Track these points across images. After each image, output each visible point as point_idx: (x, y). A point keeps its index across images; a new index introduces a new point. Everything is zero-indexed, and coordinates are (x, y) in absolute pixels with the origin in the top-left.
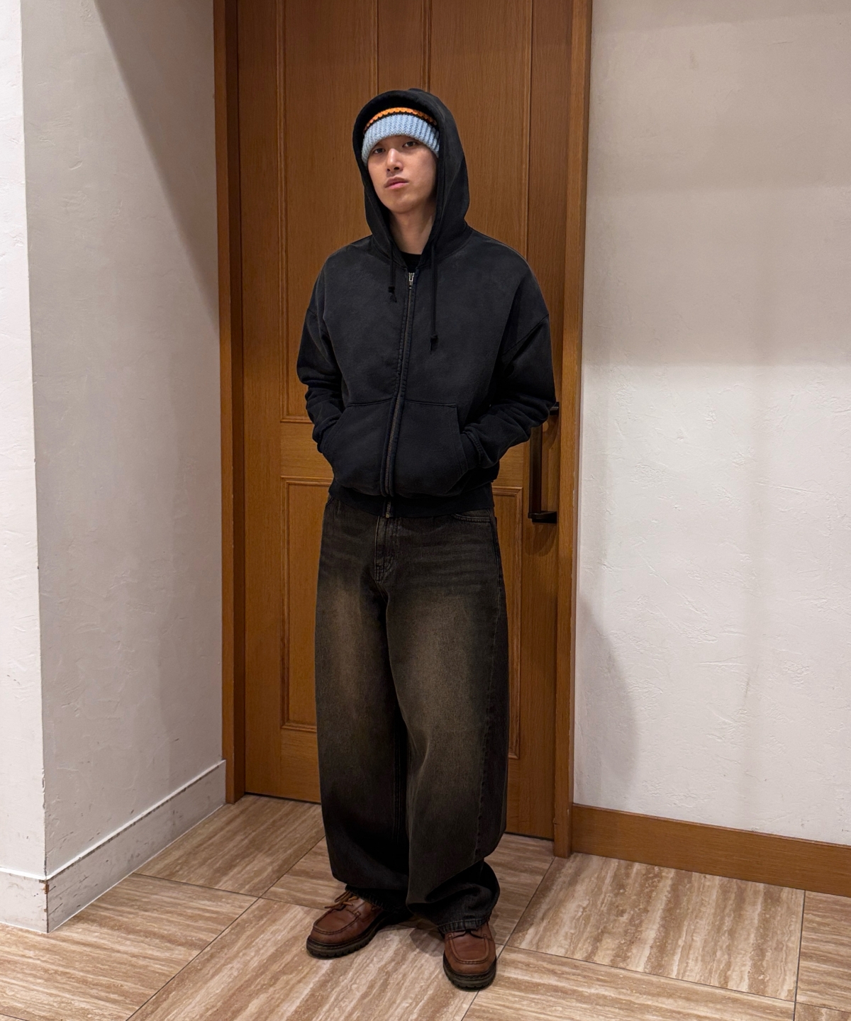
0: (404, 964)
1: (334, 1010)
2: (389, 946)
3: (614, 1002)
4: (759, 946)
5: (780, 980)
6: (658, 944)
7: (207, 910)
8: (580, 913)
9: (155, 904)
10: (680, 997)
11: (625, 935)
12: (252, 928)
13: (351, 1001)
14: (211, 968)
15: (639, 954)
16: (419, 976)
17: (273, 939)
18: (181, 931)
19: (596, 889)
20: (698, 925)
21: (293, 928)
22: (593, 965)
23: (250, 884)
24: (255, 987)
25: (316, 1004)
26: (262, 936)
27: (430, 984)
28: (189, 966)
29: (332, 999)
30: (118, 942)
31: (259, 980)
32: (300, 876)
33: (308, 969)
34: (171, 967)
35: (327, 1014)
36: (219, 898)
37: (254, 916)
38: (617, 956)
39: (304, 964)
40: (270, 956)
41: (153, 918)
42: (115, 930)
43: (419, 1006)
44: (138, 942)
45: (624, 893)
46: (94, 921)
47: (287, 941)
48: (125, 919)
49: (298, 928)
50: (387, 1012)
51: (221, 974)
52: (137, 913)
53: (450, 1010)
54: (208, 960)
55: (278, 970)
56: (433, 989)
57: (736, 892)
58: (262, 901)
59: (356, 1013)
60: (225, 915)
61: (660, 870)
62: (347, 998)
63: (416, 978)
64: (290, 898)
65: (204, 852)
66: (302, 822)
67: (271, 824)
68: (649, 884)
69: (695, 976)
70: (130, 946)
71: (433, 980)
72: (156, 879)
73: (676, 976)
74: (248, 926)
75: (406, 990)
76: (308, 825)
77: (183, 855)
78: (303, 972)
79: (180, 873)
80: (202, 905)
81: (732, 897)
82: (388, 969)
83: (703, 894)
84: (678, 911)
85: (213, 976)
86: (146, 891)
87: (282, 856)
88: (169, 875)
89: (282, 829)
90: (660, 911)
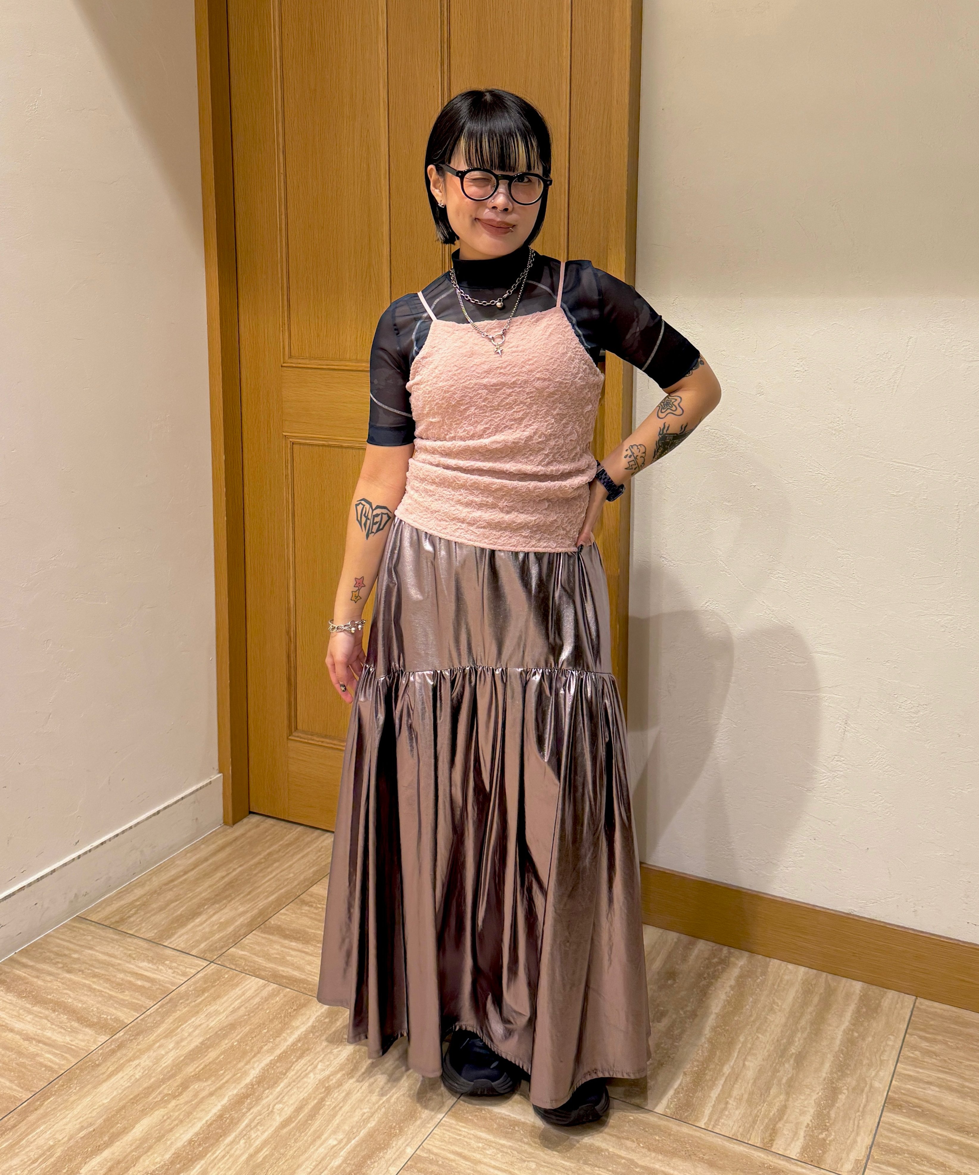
1: (239, 1142)
3: (609, 1160)
4: (833, 1082)
5: (849, 1141)
7: (142, 975)
9: (84, 963)
10: (702, 1160)
12: (185, 1007)
13: (267, 1130)
14: (112, 1064)
15: (665, 1084)
16: (365, 1097)
17: (204, 1026)
18: (99, 1005)
20: (758, 1043)
21: (234, 1011)
23: (208, 942)
24: (155, 1098)
25: (220, 1131)
26: (193, 1019)
27: (377, 1111)
28: (87, 1059)
29: (243, 1125)
30: (18, 1017)
31: (164, 1086)
32: (272, 934)
33: (230, 1075)
34: (65, 1059)
35: (229, 1147)
36: (164, 960)
37: (194, 990)
39: (229, 1066)
40: (193, 1050)
41: (74, 983)
42: (22, 997)
43: (348, 1146)
44: (41, 1018)
45: (672, 985)
47: (220, 1030)
48: (40, 983)
49: (242, 1011)
50: (306, 1151)
51: (120, 1075)
52: (59, 974)
53: (387, 1157)
54: (113, 1052)
55: (193, 1074)
56: (376, 1120)
57: (821, 994)
58: (213, 967)
59: (265, 1149)
60: (160, 985)
61: (730, 953)
62: (261, 1126)
63: (361, 1101)
64: (247, 965)
65: (171, 893)
66: (303, 857)
67: (264, 858)
68: (708, 974)
69: (731, 1126)
70: (29, 1022)
71: (381, 1105)
72: (101, 926)
73: (705, 1124)
74: (181, 1003)
75: (343, 1117)
76: (309, 861)
77: (145, 895)
78: (222, 1080)
79: (132, 919)
80: (139, 967)
81: (816, 1000)
82: (331, 1083)
83: (777, 994)
84: (736, 1019)
85: (110, 1076)
86: (82, 944)
87: (262, 904)
88: (117, 922)
89: (275, 865)
90: (713, 1016)
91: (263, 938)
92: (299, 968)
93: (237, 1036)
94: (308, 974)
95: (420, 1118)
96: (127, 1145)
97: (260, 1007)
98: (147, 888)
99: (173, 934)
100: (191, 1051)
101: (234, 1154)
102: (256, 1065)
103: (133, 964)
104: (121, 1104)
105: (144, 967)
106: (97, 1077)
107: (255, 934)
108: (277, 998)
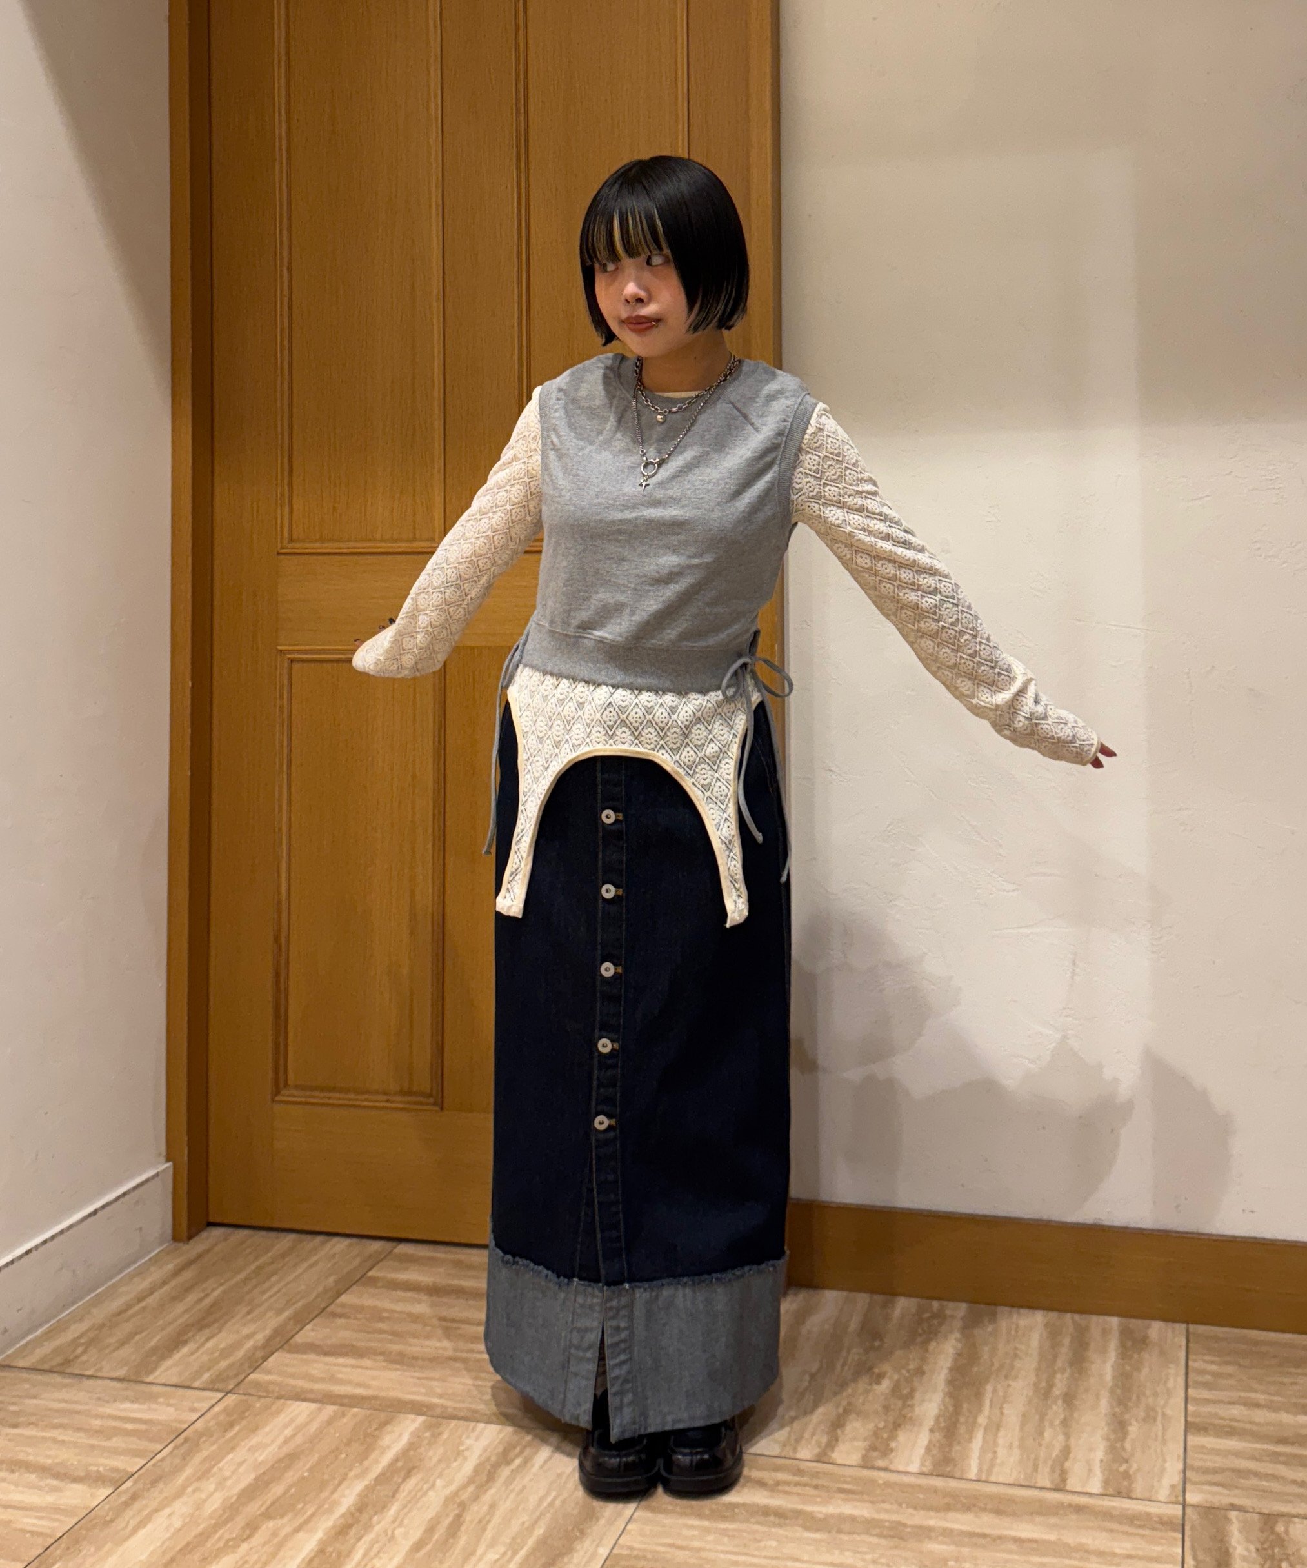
0: (490, 1488)
2: (465, 1459)
3: (869, 1526)
4: (1117, 1417)
5: (1156, 1469)
6: (943, 1424)
7: (128, 1418)
8: (806, 1384)
9: (33, 1414)
10: (984, 1510)
11: (885, 1414)
12: (212, 1445)
13: (395, 1556)
14: (132, 1518)
15: (910, 1444)
16: (517, 1506)
17: (250, 1461)
18: (79, 1458)
19: (833, 1342)
20: (1011, 1390)
21: (287, 1441)
22: (831, 1466)
23: (211, 1371)
24: (214, 1545)
26: (230, 1456)
27: (539, 1518)
28: (92, 1516)
29: (358, 1555)
31: (221, 1531)
32: (305, 1353)
33: (315, 1507)
34: (56, 1520)
36: (152, 1398)
37: (217, 1424)
38: (873, 1448)
39: (307, 1498)
40: (246, 1488)
41: (29, 1437)
43: (518, 1557)
45: (880, 1346)
47: (276, 1462)
49: (299, 1439)
51: (150, 1527)
53: (575, 1561)
54: (127, 1504)
55: (259, 1512)
56: (544, 1526)
57: (1071, 1334)
58: (233, 1398)
60: (163, 1425)
61: (942, 1306)
62: (384, 1553)
63: (514, 1510)
64: (283, 1390)
65: (127, 1324)
66: (311, 1266)
67: (254, 1271)
68: (923, 1330)
69: (1008, 1472)
71: (543, 1510)
72: (37, 1372)
73: (977, 1474)
74: (204, 1442)
75: (495, 1530)
76: (321, 1271)
77: (90, 1329)
78: (305, 1513)
79: (84, 1358)
80: (121, 1410)
81: (1067, 1341)
82: (462, 1498)
83: (1016, 1340)
84: (975, 1369)
85: (135, 1531)
86: (18, 1394)
87: (273, 1322)
88: (62, 1364)
89: (274, 1279)
90: (945, 1371)
91: (293, 1358)
92: (359, 1385)
93: (304, 1466)
95: (602, 1516)
97: (324, 1432)
98: (88, 1321)
99: (155, 1368)
100: (244, 1489)
102: (347, 1492)
103: (110, 1408)
107: (279, 1356)
108: (345, 1420)
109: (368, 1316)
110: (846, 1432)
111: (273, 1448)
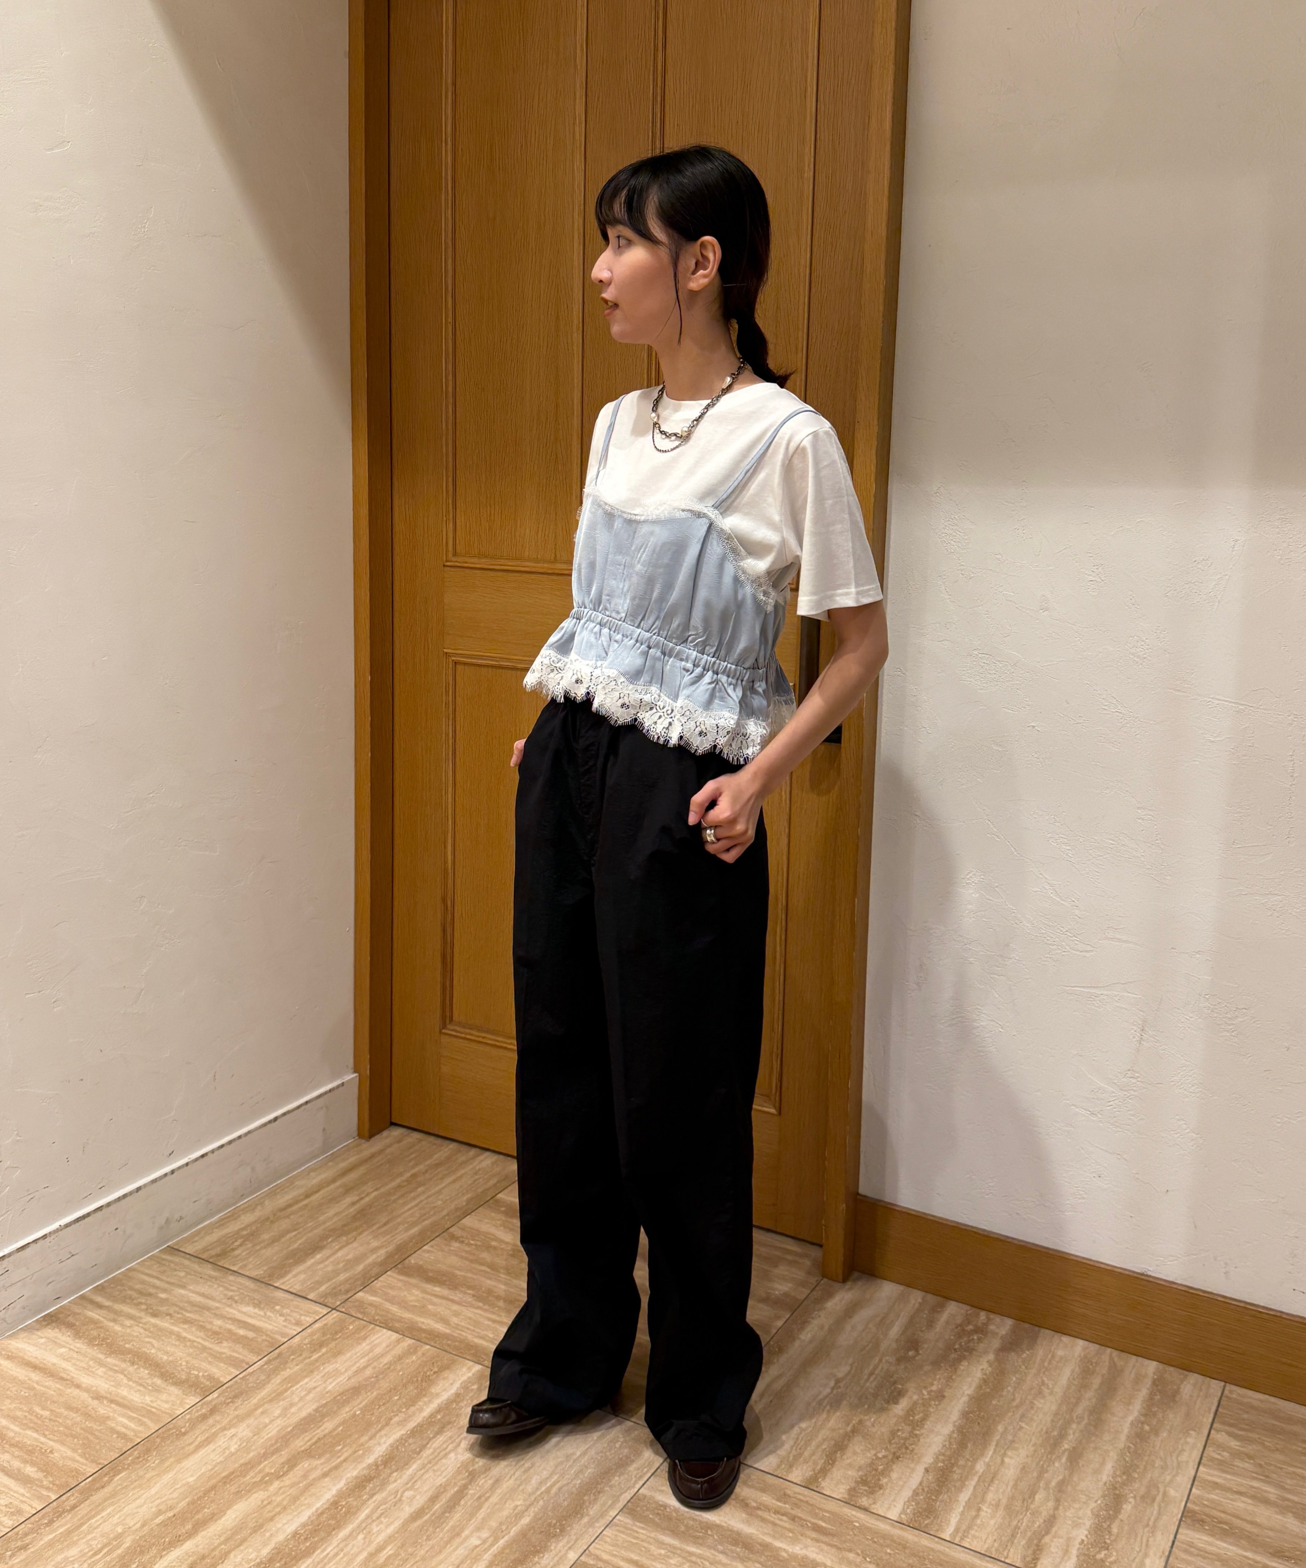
1: (356, 1537)
4: (1116, 1488)
5: (1135, 1564)
6: (941, 1464)
7: (245, 1323)
8: (828, 1390)
9: (174, 1304)
11: (890, 1442)
12: (297, 1365)
13: (392, 1523)
14: (202, 1433)
15: (901, 1483)
16: (519, 1485)
17: (318, 1389)
18: (189, 1359)
19: (871, 1344)
20: (1021, 1434)
21: (358, 1372)
22: (816, 1495)
23: (329, 1283)
24: (253, 1477)
25: (333, 1522)
26: (306, 1380)
27: (533, 1504)
28: (170, 1426)
29: (362, 1515)
30: (87, 1370)
31: (266, 1462)
32: (412, 1276)
33: (350, 1452)
34: (143, 1424)
35: (344, 1544)
36: (273, 1305)
37: (310, 1343)
38: (863, 1481)
39: (348, 1440)
40: (305, 1418)
41: (161, 1329)
42: (94, 1345)
43: (495, 1547)
44: (116, 1371)
45: (914, 1357)
46: (70, 1326)
47: (339, 1395)
48: (118, 1328)
49: (368, 1372)
50: (440, 1551)
51: (211, 1447)
52: (141, 1318)
53: (544, 1562)
54: (204, 1417)
55: (303, 1448)
56: (532, 1514)
57: (1103, 1375)
58: (335, 1315)
59: (389, 1548)
60: (267, 1335)
61: (989, 1319)
62: (385, 1517)
63: (513, 1490)
64: (378, 1315)
65: (287, 1220)
66: (455, 1181)
67: (407, 1180)
68: (960, 1345)
69: (984, 1539)
70: (101, 1377)
71: (540, 1496)
72: (197, 1260)
73: (950, 1535)
74: (293, 1359)
75: (489, 1510)
76: (461, 1187)
77: (255, 1222)
78: (339, 1457)
79: (237, 1252)
80: (242, 1312)
81: (1096, 1381)
82: (476, 1466)
83: (1047, 1373)
84: (994, 1402)
85: (199, 1448)
86: (172, 1281)
87: (400, 1238)
88: (218, 1255)
89: (419, 1189)
90: (965, 1399)
91: (399, 1280)
92: (441, 1320)
93: (361, 1403)
94: (454, 1327)
95: (588, 1515)
96: (215, 1535)
97: (392, 1367)
98: (258, 1213)
99: (287, 1273)
100: (301, 1420)
101: (349, 1552)
102: (383, 1440)
103: (234, 1309)
104: (210, 1484)
105: (247, 1312)
106: (183, 1448)
107: (390, 1276)
108: (414, 1357)
109: (479, 1243)
110: (845, 1457)
111: (342, 1379)
